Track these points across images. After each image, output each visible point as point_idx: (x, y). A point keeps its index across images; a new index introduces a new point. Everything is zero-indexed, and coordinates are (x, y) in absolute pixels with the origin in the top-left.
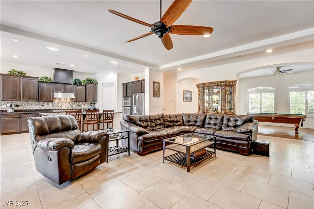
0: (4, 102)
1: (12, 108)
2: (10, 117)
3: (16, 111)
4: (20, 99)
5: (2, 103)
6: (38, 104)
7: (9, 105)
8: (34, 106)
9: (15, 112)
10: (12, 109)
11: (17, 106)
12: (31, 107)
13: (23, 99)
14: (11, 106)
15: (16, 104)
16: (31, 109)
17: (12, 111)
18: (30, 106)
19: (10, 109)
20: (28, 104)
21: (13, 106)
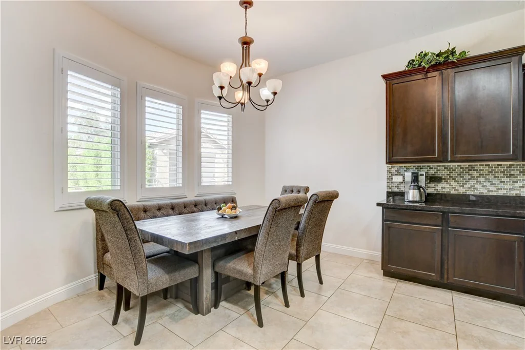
0: (397, 166)
1: (419, 188)
2: (410, 220)
3: (430, 198)
4: (444, 152)
5: (393, 170)
6: (515, 172)
7: (408, 176)
8: (496, 182)
9: (426, 202)
10: (417, 192)
11: (433, 179)
12: (487, 184)
13: (453, 153)
14: (415, 179)
15: (432, 172)
16: (484, 192)
17: (417, 199)
18: (481, 179)
19: (411, 192)
20: (475, 174)
21: (422, 180)
